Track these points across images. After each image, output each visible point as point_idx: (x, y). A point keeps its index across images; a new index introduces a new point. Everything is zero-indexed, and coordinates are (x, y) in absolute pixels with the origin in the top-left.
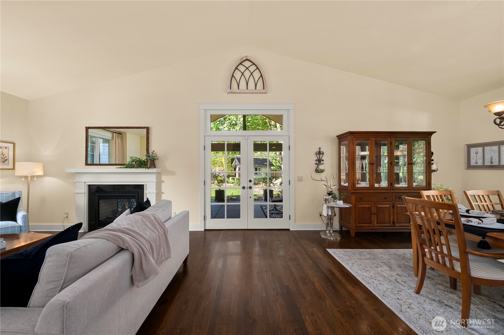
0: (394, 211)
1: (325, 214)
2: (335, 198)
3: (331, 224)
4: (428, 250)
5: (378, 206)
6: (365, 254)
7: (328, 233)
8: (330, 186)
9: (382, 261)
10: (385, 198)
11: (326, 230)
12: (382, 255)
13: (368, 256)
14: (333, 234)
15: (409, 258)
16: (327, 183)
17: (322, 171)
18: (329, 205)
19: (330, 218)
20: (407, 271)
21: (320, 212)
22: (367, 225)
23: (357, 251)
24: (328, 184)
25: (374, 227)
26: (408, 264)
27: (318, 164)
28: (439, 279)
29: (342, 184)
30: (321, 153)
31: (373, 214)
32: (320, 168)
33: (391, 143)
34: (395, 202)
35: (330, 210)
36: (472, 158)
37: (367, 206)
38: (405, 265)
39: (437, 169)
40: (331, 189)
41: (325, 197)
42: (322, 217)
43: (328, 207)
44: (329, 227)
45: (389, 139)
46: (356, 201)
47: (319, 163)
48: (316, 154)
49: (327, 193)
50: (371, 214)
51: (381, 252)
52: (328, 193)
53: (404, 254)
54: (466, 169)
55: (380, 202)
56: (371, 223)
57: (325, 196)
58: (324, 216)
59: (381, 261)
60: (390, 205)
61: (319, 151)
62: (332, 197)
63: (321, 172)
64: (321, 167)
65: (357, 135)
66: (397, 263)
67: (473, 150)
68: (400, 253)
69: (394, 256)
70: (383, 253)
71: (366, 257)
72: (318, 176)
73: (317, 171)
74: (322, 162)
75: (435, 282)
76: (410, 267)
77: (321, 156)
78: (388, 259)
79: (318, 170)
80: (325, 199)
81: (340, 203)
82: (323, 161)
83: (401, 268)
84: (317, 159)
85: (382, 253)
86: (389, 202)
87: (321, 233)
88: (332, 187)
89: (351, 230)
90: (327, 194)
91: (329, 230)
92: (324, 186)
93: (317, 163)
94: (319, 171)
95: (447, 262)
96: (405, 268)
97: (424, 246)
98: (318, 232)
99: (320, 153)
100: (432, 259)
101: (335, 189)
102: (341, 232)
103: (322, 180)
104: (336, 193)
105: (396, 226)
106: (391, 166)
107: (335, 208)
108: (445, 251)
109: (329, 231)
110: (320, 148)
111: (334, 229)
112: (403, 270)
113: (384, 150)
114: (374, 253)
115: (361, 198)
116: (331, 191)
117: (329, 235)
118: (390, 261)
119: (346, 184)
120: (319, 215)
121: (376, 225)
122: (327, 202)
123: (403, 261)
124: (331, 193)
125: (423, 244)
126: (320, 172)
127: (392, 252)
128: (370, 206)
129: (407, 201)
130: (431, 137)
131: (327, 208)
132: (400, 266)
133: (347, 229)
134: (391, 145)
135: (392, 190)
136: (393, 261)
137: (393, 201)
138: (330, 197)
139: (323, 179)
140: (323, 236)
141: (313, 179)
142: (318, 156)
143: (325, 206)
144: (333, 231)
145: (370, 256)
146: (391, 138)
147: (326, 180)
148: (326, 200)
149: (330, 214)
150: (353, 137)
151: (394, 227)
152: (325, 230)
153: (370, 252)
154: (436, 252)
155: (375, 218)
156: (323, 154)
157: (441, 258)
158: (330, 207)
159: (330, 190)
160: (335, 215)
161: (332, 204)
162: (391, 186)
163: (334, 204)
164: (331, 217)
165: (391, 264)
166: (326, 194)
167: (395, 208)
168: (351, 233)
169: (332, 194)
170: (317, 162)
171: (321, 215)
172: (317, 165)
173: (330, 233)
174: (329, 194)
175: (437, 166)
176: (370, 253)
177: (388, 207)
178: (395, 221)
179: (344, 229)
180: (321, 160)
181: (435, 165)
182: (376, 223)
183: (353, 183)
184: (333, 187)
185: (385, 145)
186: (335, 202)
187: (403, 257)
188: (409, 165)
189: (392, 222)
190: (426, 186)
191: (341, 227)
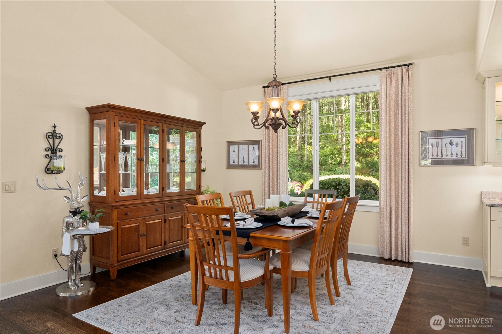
0: (165, 226)
1: (66, 250)
2: (84, 219)
3: (77, 268)
4: (208, 267)
5: (147, 223)
6: (134, 299)
7: (72, 285)
8: (76, 199)
9: (158, 301)
10: (157, 210)
11: (68, 282)
12: (156, 293)
13: (139, 301)
14: (81, 283)
15: (184, 284)
16: (71, 192)
17: (59, 171)
18: (75, 233)
19: (75, 258)
20: (185, 302)
21: (54, 251)
22: (133, 255)
23: (123, 299)
24: (72, 195)
25: (143, 255)
26: (184, 293)
27: (51, 158)
28: (213, 299)
29: (96, 192)
30: (57, 135)
31: (141, 235)
32: (55, 165)
33: (163, 131)
34: (167, 213)
35: (76, 241)
36: (231, 156)
37: (134, 225)
38: (182, 296)
39: (205, 168)
40: (78, 203)
41: (66, 220)
42: (60, 258)
43: (74, 237)
44: (74, 274)
45: (160, 124)
46: (118, 220)
47: (52, 155)
48: (47, 137)
49: (70, 212)
50: (139, 237)
51: (153, 289)
52: (72, 210)
53: (179, 282)
54: (226, 169)
55: (150, 216)
56: (139, 251)
57: (67, 217)
58: (63, 255)
59: (155, 302)
60: (162, 219)
61: (52, 132)
62: (80, 219)
63: (56, 173)
64: (57, 163)
65: (121, 111)
66: (173, 296)
67: (232, 147)
68: (175, 283)
69: (169, 289)
70: (157, 290)
71: (138, 304)
72: (52, 180)
73: (49, 170)
74: (58, 154)
75: (211, 303)
76: (187, 297)
77: (57, 141)
78: (163, 295)
79: (51, 169)
80: (67, 223)
81: (95, 227)
82: (61, 150)
83: (178, 301)
84: (49, 146)
85: (155, 290)
86: (160, 215)
87: (57, 290)
88: (79, 201)
89: (111, 268)
90: (71, 214)
91: (74, 278)
92: (65, 199)
93: (48, 155)
94: (52, 171)
95: (224, 274)
96: (182, 299)
97: (204, 263)
98: (51, 291)
99: (54, 135)
100: (211, 276)
101: (83, 202)
102: (94, 277)
103: (60, 188)
104: (86, 209)
105: (169, 246)
106: (163, 163)
107: (84, 236)
108: (222, 264)
109: (74, 280)
110: (55, 127)
111: (82, 276)
112: (181, 303)
113: (154, 140)
114: (146, 293)
115: (126, 214)
116: (79, 208)
117: (73, 288)
118: (166, 297)
119: (103, 193)
120: (52, 256)
121: (145, 251)
122: (71, 228)
123: (180, 291)
124: (78, 210)
125: (204, 261)
126: (54, 174)
127: (166, 284)
128: (138, 224)
129: (189, 210)
130: (201, 128)
131: (71, 239)
132: (177, 300)
133: (105, 268)
134: (163, 134)
135: (164, 197)
136: (169, 296)
137: (165, 213)
138: (77, 218)
139: (62, 186)
140: (62, 295)
141: (40, 187)
142: (51, 141)
143: (67, 236)
144: (82, 279)
145: (142, 300)
146: (163, 124)
147: (69, 187)
148: (68, 226)
149: (76, 249)
150: (114, 114)
151: (166, 249)
152: (67, 280)
153: (141, 294)
154: (215, 266)
155: (145, 241)
156: (61, 137)
157: (219, 272)
158: (77, 236)
159: (76, 205)
160: (84, 250)
161: (81, 230)
162: (163, 192)
163: (84, 230)
164: (77, 256)
165: (166, 301)
166: (68, 213)
167: (167, 221)
168: (111, 273)
169: (80, 212)
170: (49, 153)
171: (56, 256)
172: (48, 160)
173: (76, 284)
174: (75, 213)
175: (205, 165)
176: (141, 296)
177: (159, 222)
178: (167, 241)
179: (98, 270)
180: (56, 149)
181: (204, 163)
182: (145, 248)
183: (115, 190)
184: (82, 200)
185: (155, 133)
186: (85, 225)
187: (178, 286)
188: (182, 163)
189: (163, 243)
190: (197, 189)
191: (93, 268)
